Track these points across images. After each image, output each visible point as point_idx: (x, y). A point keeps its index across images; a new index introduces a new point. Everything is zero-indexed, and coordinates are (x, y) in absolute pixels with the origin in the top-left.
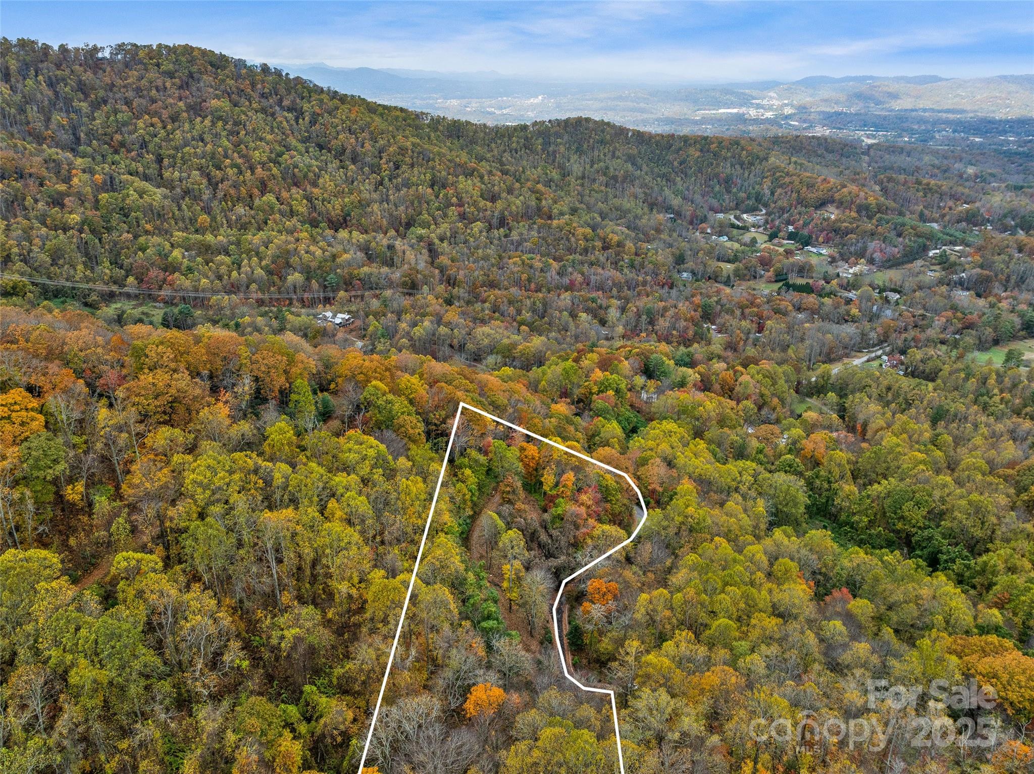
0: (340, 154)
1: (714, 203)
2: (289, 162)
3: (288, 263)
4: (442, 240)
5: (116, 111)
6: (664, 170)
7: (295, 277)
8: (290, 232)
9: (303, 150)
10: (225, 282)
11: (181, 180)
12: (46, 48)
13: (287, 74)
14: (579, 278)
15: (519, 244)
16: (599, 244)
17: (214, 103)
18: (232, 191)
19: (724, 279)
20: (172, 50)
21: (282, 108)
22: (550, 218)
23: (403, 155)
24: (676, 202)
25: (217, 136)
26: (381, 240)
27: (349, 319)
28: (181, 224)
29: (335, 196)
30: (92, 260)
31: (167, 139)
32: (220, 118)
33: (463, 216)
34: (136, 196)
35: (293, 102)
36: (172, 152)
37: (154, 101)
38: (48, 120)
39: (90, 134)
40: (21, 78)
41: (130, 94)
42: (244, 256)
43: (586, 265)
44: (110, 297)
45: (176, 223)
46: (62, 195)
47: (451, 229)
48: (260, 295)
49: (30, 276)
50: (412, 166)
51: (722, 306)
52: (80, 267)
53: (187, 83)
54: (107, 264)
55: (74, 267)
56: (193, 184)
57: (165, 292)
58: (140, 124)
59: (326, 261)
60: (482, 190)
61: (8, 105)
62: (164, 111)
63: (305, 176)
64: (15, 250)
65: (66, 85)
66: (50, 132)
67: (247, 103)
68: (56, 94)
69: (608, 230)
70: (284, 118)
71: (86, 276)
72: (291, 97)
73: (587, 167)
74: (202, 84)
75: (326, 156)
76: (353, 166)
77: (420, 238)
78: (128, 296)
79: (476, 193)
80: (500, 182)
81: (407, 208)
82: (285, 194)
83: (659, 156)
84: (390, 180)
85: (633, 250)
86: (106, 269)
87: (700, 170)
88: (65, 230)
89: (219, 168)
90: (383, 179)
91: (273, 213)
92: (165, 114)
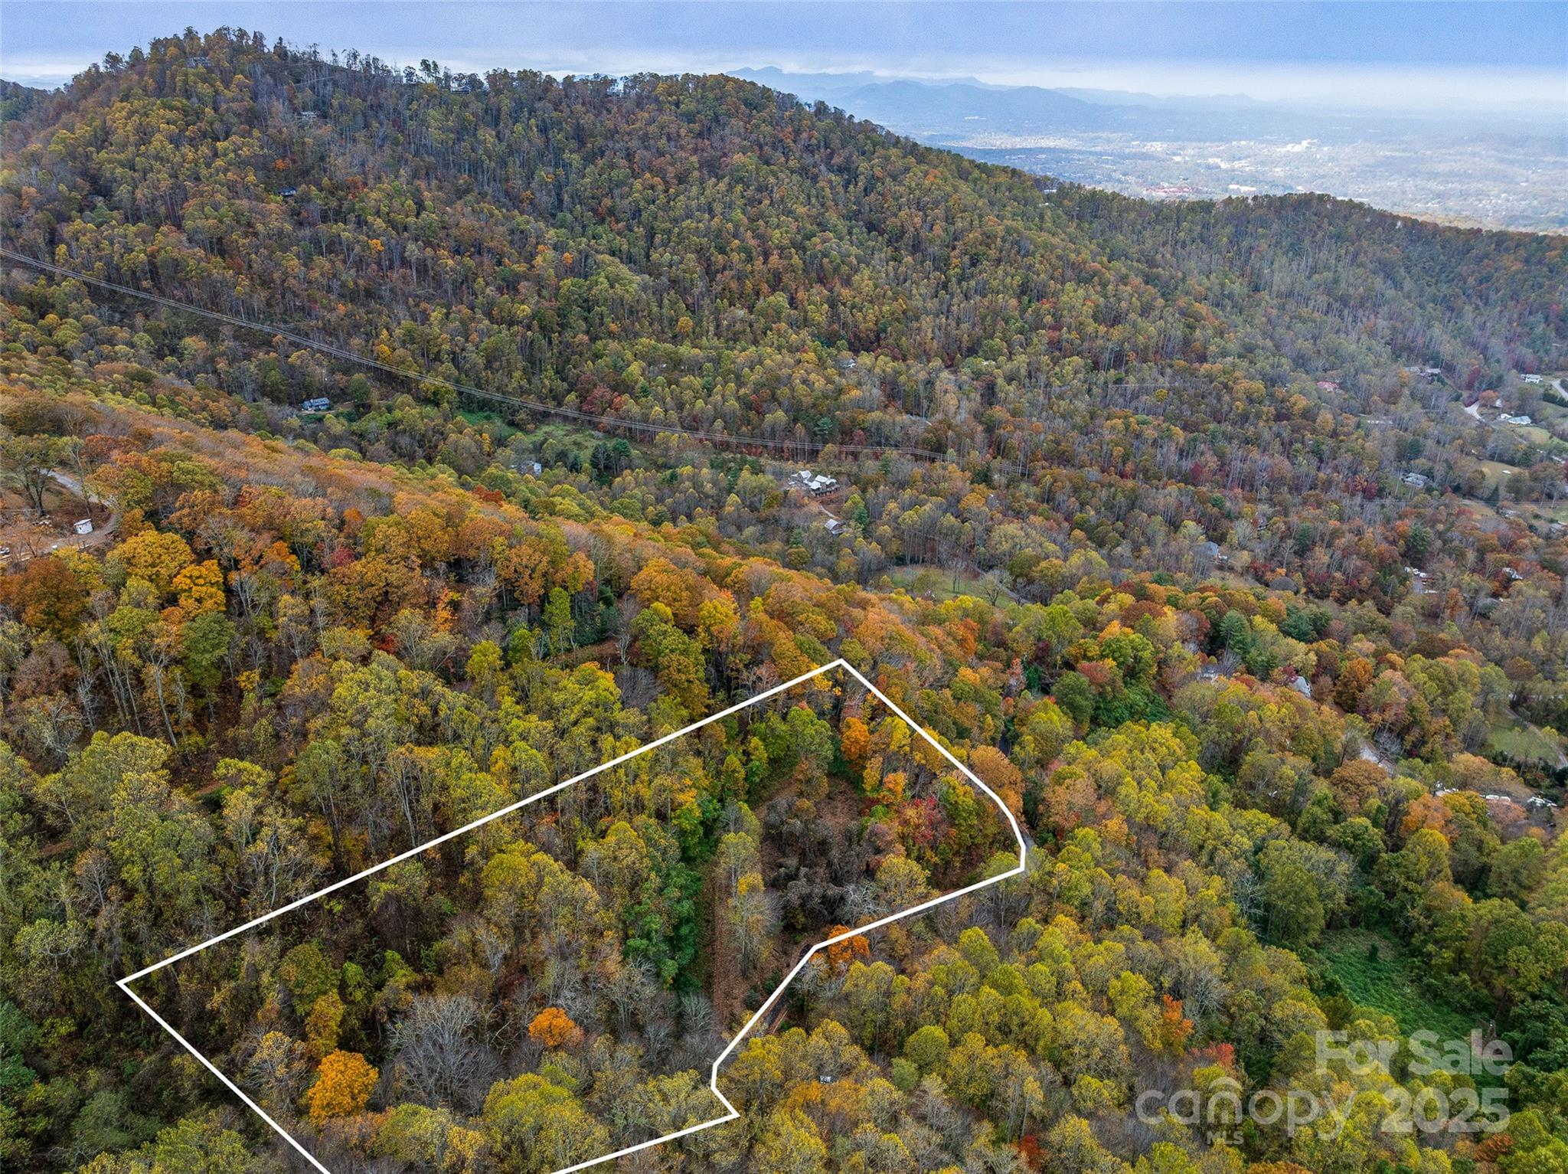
0: (895, 239)
1: (1527, 354)
2: (818, 247)
3: (773, 395)
4: (1010, 379)
5: (612, 166)
6: (1445, 289)
7: (778, 416)
8: (793, 350)
9: (845, 231)
10: (685, 413)
11: (671, 266)
12: (550, 80)
13: (851, 117)
14: (1211, 462)
15: (1135, 396)
16: (1268, 409)
17: (738, 158)
18: (734, 285)
19: (1487, 494)
20: (701, 82)
21: (830, 170)
22: (1203, 358)
23: (988, 246)
24: (1447, 347)
25: (730, 206)
26: (918, 372)
27: (832, 484)
28: (656, 326)
29: (871, 302)
30: (534, 365)
31: (666, 208)
32: (741, 180)
33: (1055, 345)
34: (606, 284)
35: (848, 160)
36: (668, 225)
37: (661, 153)
38: (530, 176)
39: (577, 197)
40: (510, 122)
41: (634, 144)
42: (719, 379)
43: (1236, 442)
44: (544, 417)
45: (651, 324)
46: (519, 277)
47: (1029, 364)
48: (726, 437)
49: (458, 381)
50: (999, 261)
51: (1445, 542)
52: (517, 374)
53: (709, 129)
54: (551, 373)
55: (510, 375)
56: (685, 271)
57: (607, 420)
58: (638, 185)
59: (826, 397)
60: (1097, 306)
61: (490, 157)
62: (670, 168)
63: (836, 270)
64: (446, 347)
65: (560, 130)
66: (528, 192)
67: (783, 160)
68: (548, 140)
69: (1294, 387)
70: (829, 179)
71: (521, 387)
72: (845, 153)
73: (1302, 277)
74: (727, 131)
75: (876, 241)
76: (910, 259)
77: (977, 375)
78: (565, 418)
79: (1088, 310)
80: (1132, 296)
81: (974, 325)
82: (801, 295)
83: (1444, 265)
84: (959, 282)
85: (1330, 426)
86: (548, 379)
87: (1514, 296)
88: (511, 324)
89: (722, 250)
90: (948, 280)
91: (779, 320)
92: (671, 172)
